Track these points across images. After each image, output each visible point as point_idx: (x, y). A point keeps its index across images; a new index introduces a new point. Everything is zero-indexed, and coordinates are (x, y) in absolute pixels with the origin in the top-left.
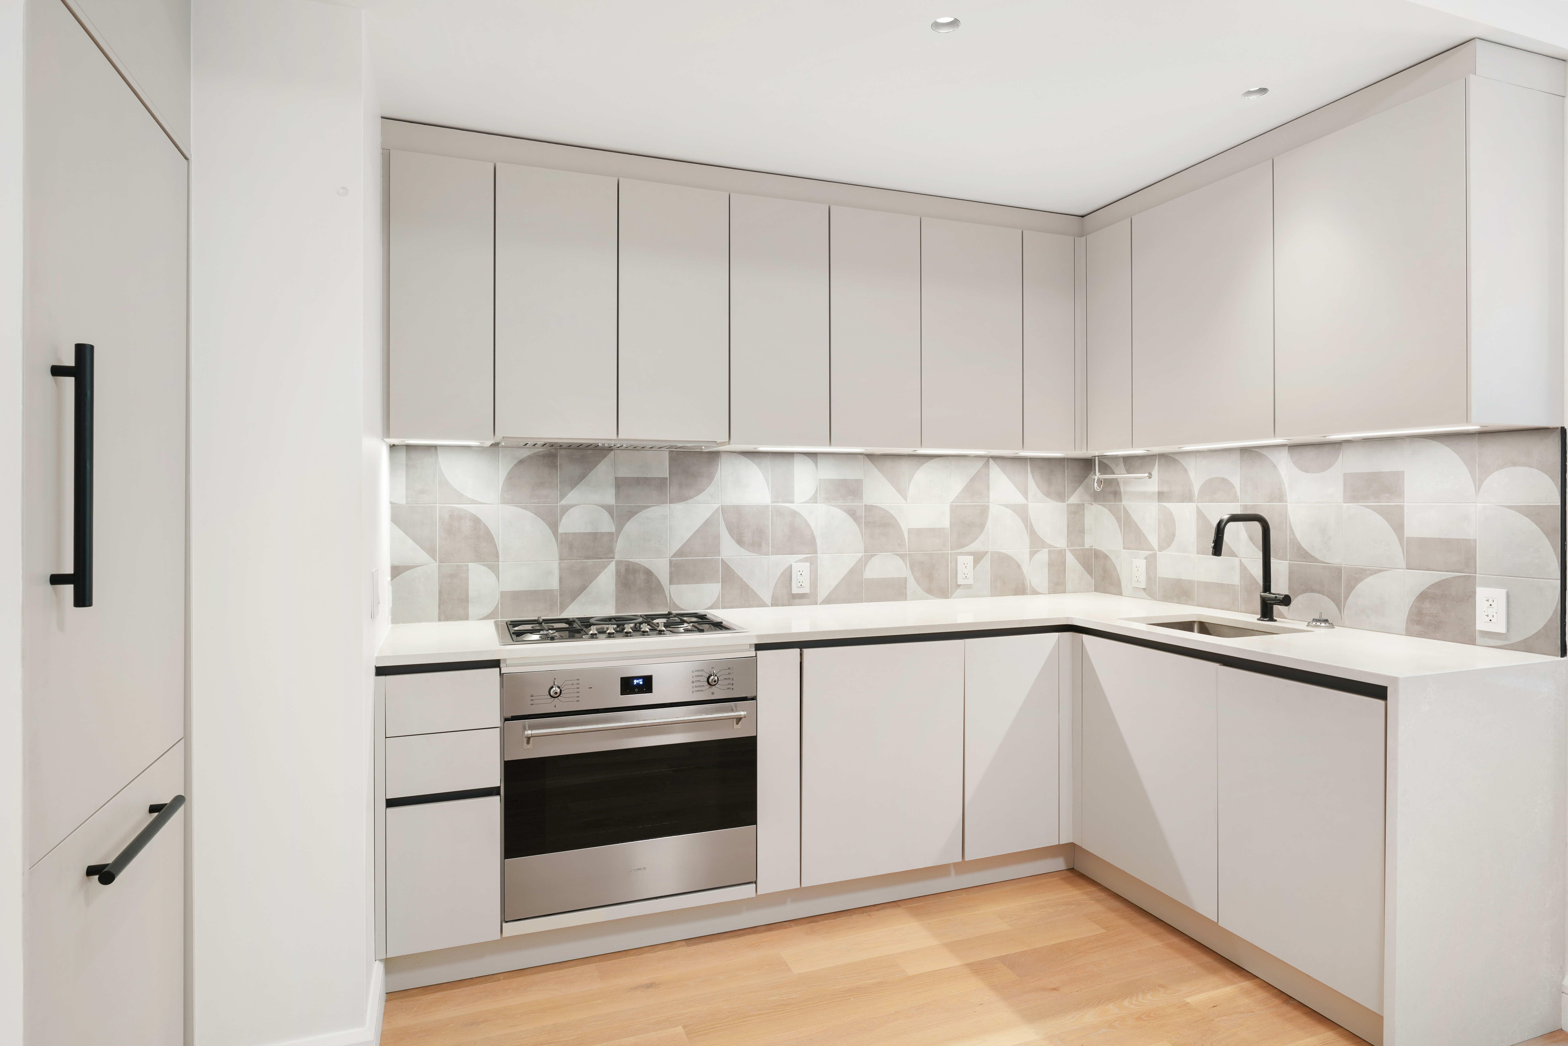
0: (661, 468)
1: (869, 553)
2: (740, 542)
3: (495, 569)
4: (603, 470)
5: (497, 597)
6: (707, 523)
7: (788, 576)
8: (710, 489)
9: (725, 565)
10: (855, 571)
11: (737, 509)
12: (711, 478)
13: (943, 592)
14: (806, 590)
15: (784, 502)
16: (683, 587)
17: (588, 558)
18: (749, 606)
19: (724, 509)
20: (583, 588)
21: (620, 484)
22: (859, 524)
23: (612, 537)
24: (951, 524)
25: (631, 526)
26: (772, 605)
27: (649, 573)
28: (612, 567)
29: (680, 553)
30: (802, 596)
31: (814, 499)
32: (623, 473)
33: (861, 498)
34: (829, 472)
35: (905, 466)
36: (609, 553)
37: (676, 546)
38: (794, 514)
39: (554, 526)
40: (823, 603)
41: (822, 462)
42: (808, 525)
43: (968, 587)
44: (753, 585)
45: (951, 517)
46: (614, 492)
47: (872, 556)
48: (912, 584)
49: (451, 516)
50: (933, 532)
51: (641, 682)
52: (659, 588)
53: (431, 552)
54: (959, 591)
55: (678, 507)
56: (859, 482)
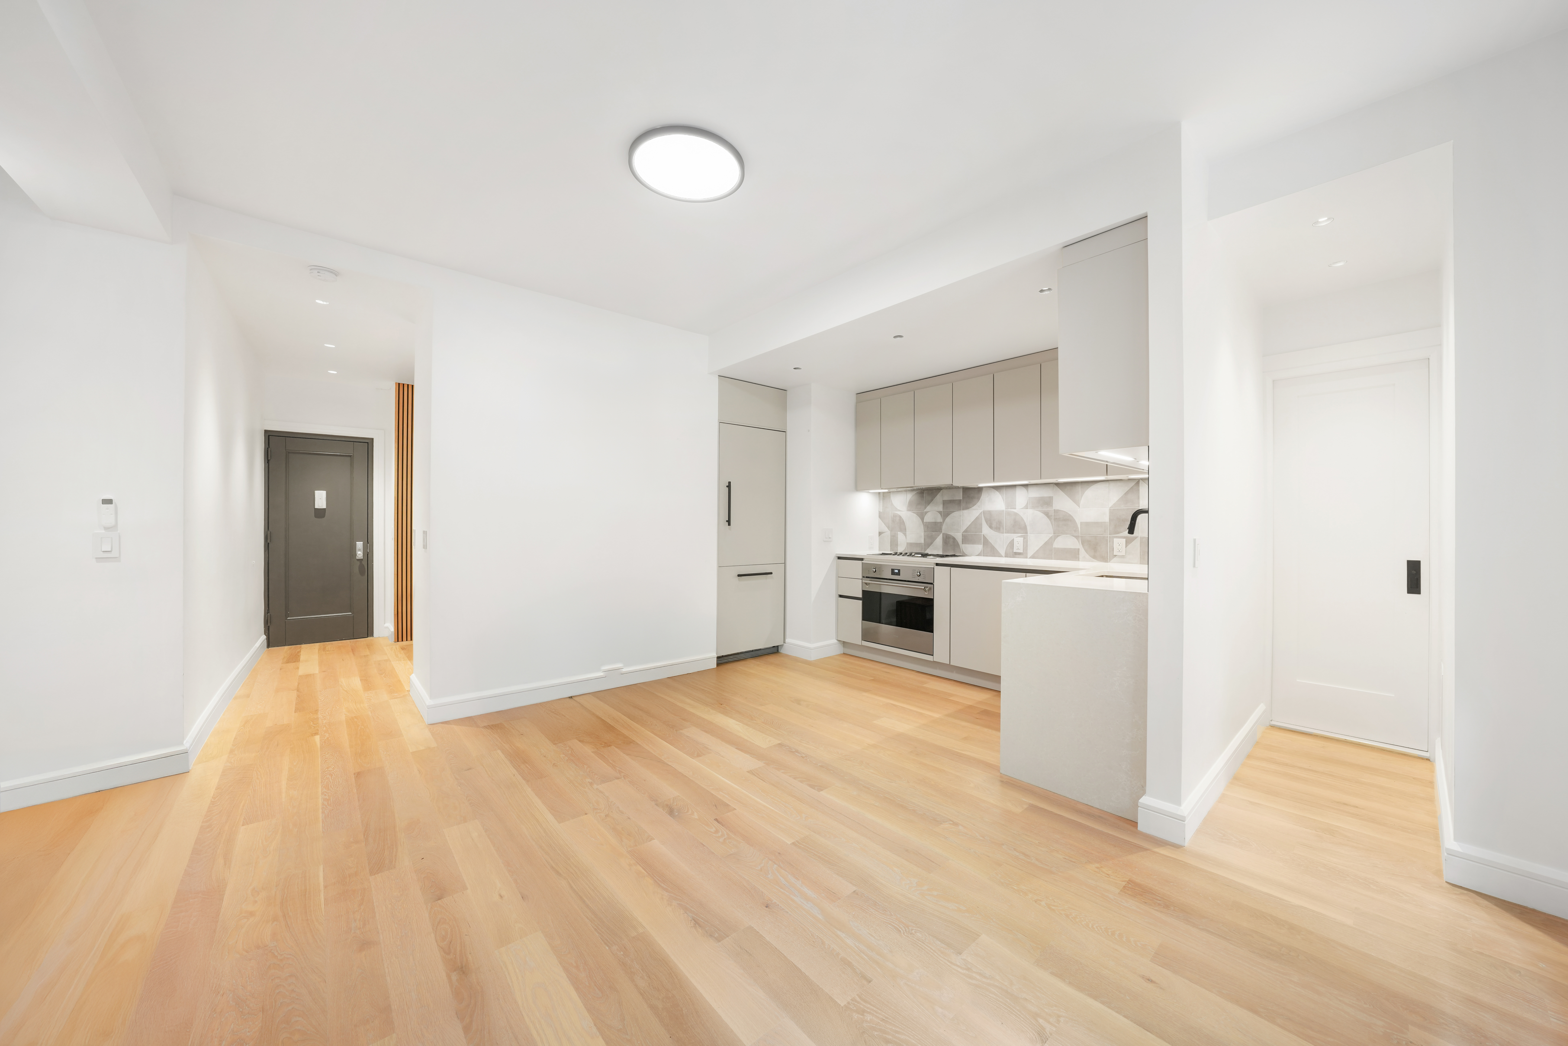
0: (959, 496)
1: (1057, 534)
2: (991, 527)
3: (905, 535)
4: (939, 498)
5: (906, 544)
6: (977, 518)
7: (1012, 544)
8: (978, 504)
9: (984, 537)
10: (1048, 544)
11: (990, 512)
12: (979, 499)
13: (1104, 559)
14: (1021, 551)
15: (1011, 509)
16: (967, 545)
17: (933, 532)
18: (995, 556)
19: (984, 512)
20: (931, 543)
21: (945, 503)
22: (1050, 519)
23: (941, 524)
24: (1110, 520)
25: (948, 520)
26: (1005, 557)
27: (954, 539)
28: (941, 535)
29: (966, 531)
30: (1019, 554)
31: (1026, 507)
32: (946, 498)
33: (1052, 506)
34: (1035, 493)
35: (1079, 488)
36: (940, 530)
37: (964, 528)
38: (1016, 514)
39: (922, 519)
40: (1030, 558)
41: (1031, 489)
42: (1023, 520)
43: (1123, 557)
44: (997, 547)
45: (1110, 516)
46: (942, 506)
47: (1058, 536)
48: (1082, 552)
49: (894, 516)
50: (1096, 524)
51: (897, 571)
52: (958, 545)
53: (888, 527)
54: (1115, 559)
55: (965, 511)
56: (1051, 498)
